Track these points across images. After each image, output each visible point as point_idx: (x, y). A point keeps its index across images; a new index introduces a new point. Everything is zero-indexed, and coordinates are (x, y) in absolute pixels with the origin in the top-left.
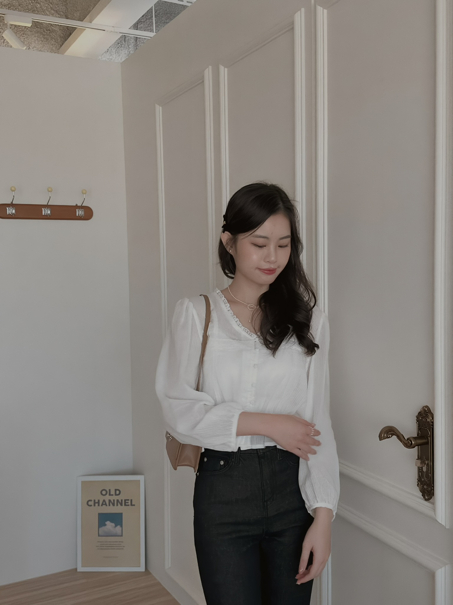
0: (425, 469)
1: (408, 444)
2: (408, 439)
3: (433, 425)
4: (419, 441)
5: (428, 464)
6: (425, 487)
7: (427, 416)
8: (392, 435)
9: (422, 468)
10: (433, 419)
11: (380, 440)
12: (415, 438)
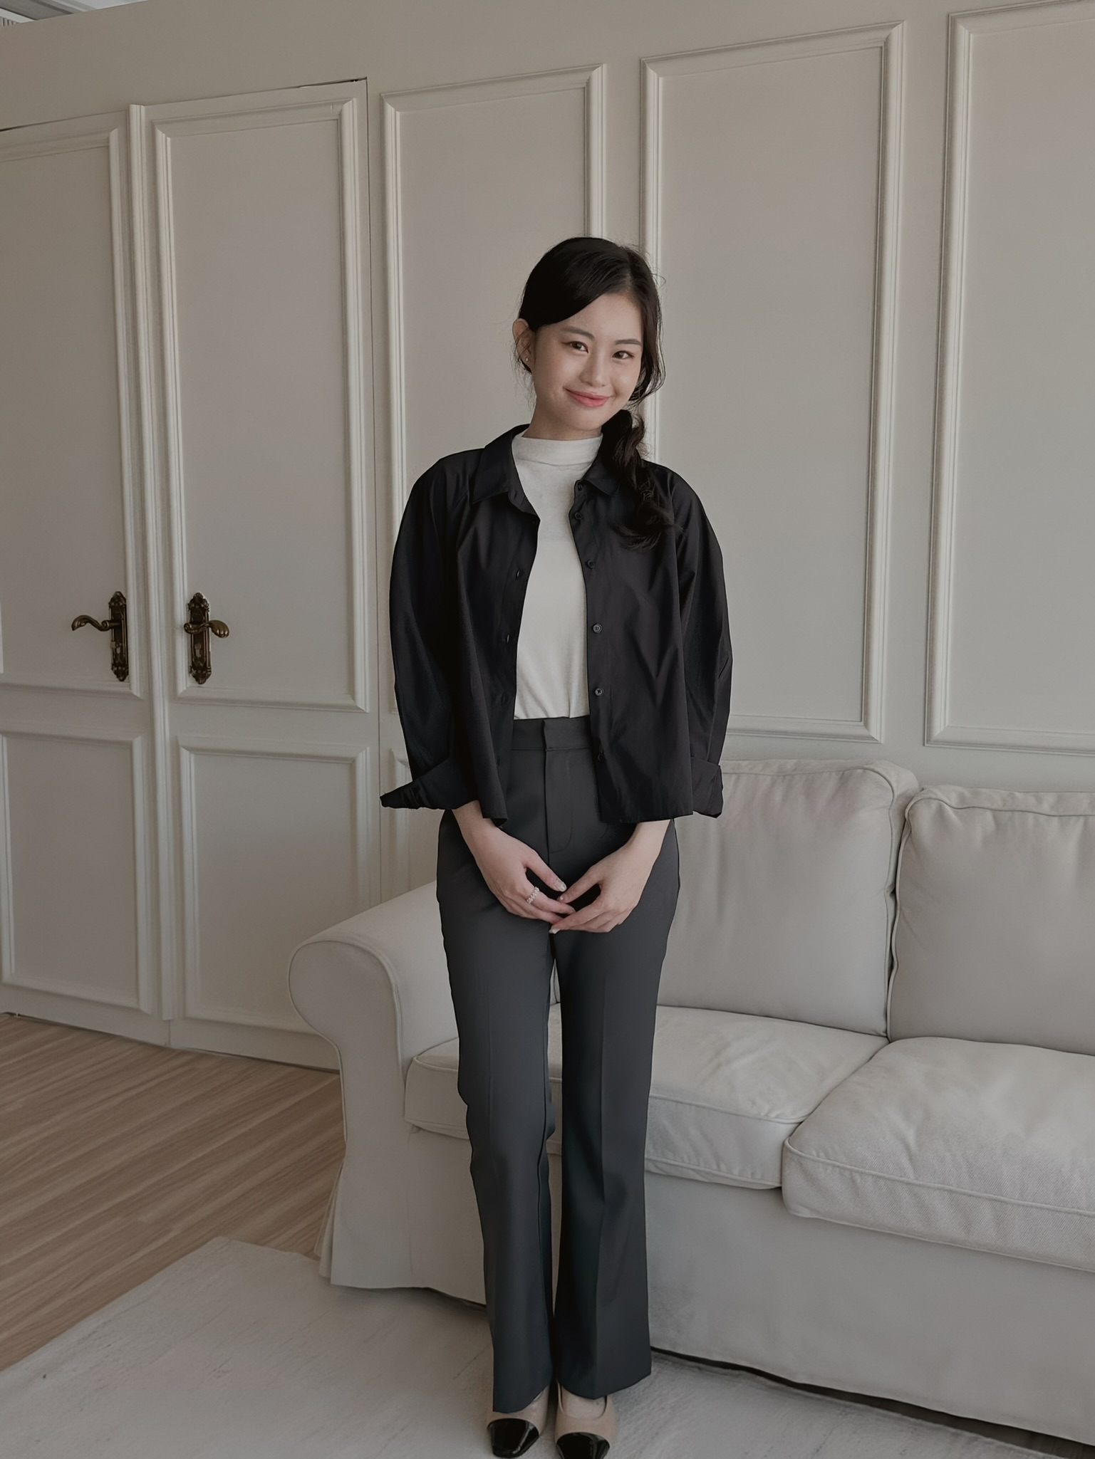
0: (118, 651)
1: (102, 627)
2: (104, 622)
3: (126, 608)
4: (113, 624)
5: (122, 647)
6: (120, 668)
7: (120, 600)
8: (86, 623)
9: (116, 650)
10: (125, 601)
11: (73, 629)
12: (108, 621)
